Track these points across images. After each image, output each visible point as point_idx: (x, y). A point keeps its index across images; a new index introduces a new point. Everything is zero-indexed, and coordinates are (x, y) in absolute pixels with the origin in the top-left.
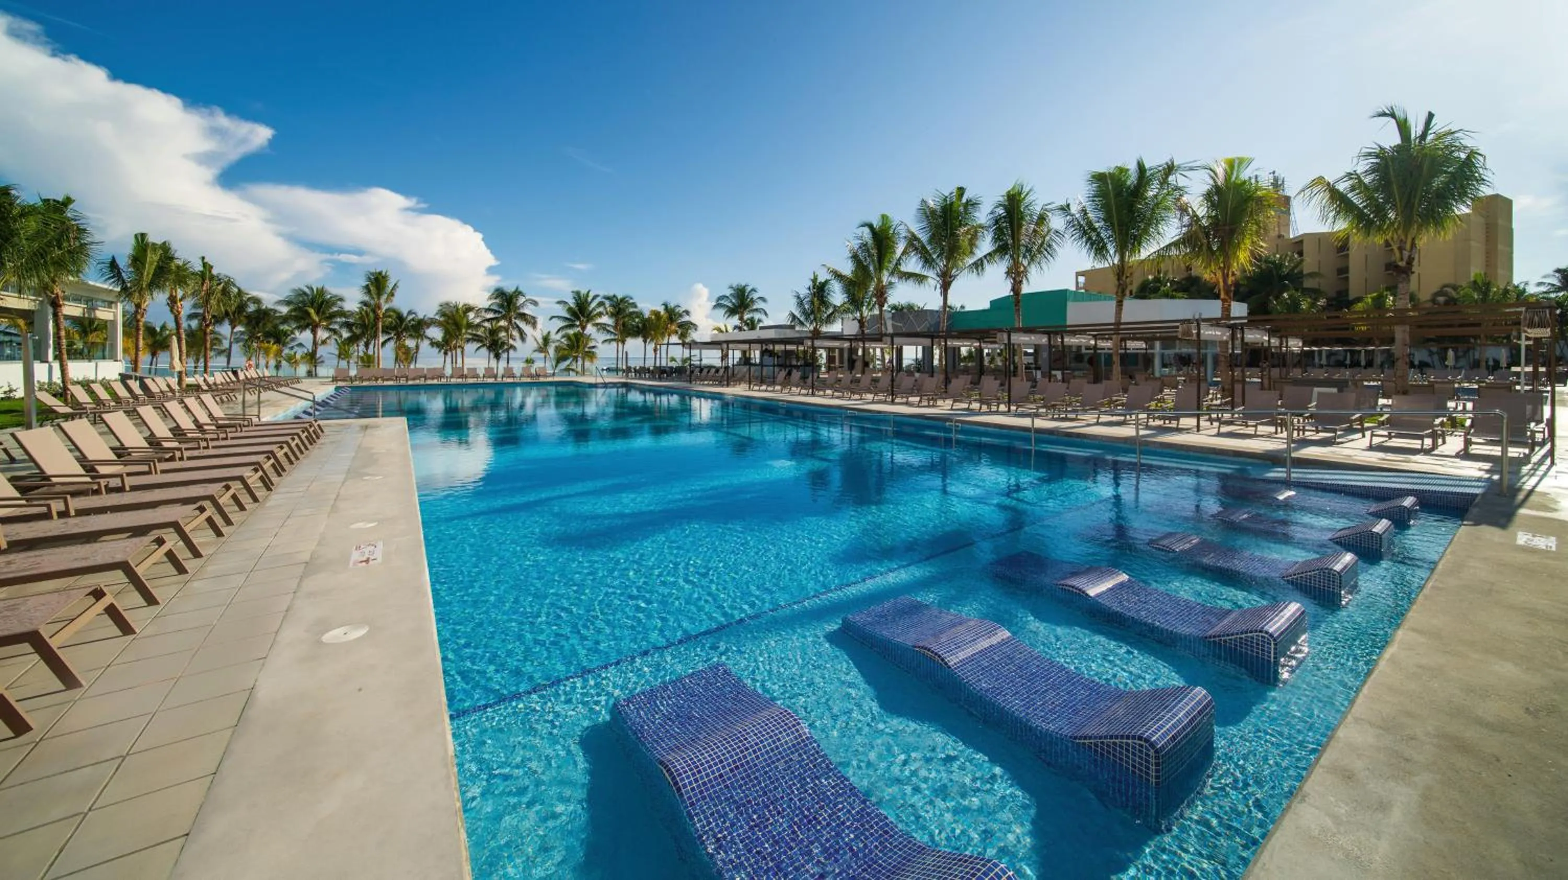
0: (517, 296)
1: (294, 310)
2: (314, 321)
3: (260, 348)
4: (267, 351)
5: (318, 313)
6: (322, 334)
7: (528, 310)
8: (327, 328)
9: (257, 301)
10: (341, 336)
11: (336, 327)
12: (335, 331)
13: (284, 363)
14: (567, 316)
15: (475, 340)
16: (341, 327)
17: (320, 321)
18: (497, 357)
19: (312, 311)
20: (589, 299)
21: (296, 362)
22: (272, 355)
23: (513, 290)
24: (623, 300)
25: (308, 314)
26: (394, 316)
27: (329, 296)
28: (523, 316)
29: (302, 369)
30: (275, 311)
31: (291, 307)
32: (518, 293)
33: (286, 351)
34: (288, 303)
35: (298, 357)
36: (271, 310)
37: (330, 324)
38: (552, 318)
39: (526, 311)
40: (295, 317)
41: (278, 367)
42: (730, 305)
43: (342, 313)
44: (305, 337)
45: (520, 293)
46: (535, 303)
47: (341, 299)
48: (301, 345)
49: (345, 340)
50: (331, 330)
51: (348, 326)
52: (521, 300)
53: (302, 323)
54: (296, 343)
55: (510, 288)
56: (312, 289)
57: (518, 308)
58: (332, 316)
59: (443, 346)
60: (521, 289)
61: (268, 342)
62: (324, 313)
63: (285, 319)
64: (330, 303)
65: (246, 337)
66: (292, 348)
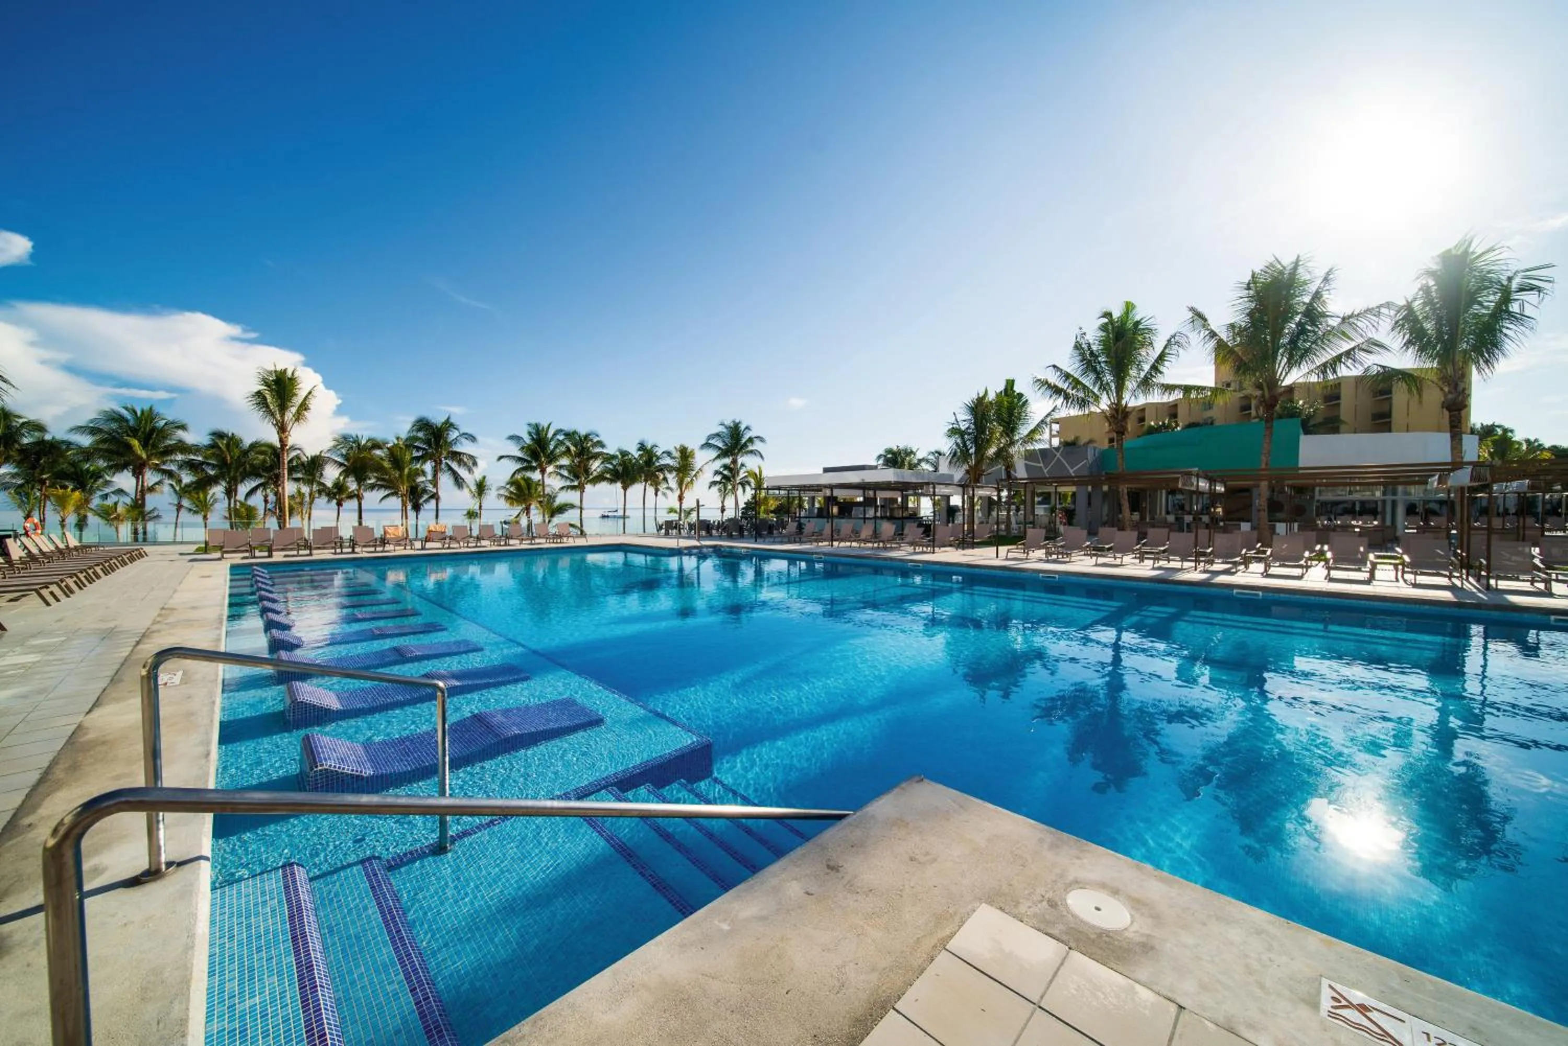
0: (447, 430)
1: (104, 441)
2: (140, 458)
3: (47, 497)
4: (62, 502)
5: (145, 445)
6: (151, 478)
7: (464, 447)
8: (157, 469)
9: (39, 427)
10: (180, 481)
11: (173, 467)
12: (170, 474)
13: (92, 519)
14: (519, 454)
15: (381, 487)
16: (180, 467)
17: (149, 457)
18: (417, 508)
19: (135, 443)
20: (550, 435)
21: (117, 518)
22: (71, 508)
23: (443, 420)
24: (586, 437)
25: (129, 447)
26: (270, 451)
27: (162, 423)
28: (456, 456)
29: (125, 531)
30: (68, 444)
31: (98, 437)
32: (449, 425)
33: (96, 501)
34: (93, 431)
35: (120, 509)
36: (63, 442)
37: (164, 463)
38: (501, 458)
39: (458, 448)
40: (106, 451)
41: (81, 524)
42: (720, 445)
43: (182, 447)
44: (125, 481)
45: (452, 425)
46: (472, 438)
47: (183, 427)
48: (120, 492)
49: (186, 486)
50: (164, 472)
51: (192, 466)
52: (453, 435)
53: (122, 461)
54: (112, 489)
55: (438, 419)
56: (135, 412)
57: (451, 444)
58: (169, 451)
59: (335, 494)
60: (452, 420)
61: (64, 487)
62: (154, 446)
63: (88, 454)
64: (163, 433)
65: (20, 482)
66: (105, 497)
